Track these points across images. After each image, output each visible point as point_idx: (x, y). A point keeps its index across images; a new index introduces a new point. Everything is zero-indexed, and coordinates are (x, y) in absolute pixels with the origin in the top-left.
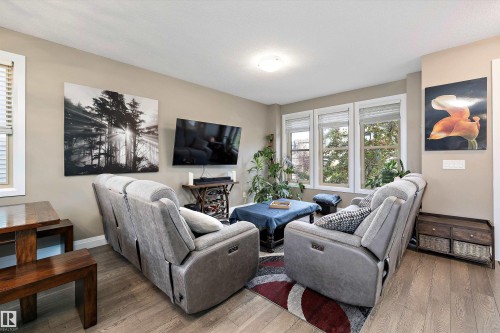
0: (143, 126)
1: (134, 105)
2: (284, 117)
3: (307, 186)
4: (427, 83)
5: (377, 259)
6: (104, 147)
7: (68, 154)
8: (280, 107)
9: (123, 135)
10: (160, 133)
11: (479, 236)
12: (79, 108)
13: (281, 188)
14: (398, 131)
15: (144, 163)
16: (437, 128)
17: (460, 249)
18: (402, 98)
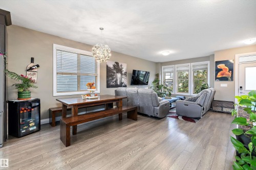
0: (123, 72)
1: (121, 66)
2: (163, 67)
3: (172, 93)
4: (216, 60)
5: (201, 106)
6: (115, 79)
7: (107, 81)
8: (161, 63)
9: (119, 75)
10: (127, 74)
11: (230, 106)
12: (110, 68)
13: (163, 94)
14: (207, 73)
15: (123, 84)
16: (219, 74)
17: (225, 110)
18: (208, 62)
